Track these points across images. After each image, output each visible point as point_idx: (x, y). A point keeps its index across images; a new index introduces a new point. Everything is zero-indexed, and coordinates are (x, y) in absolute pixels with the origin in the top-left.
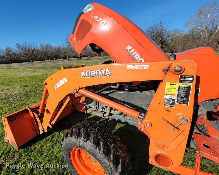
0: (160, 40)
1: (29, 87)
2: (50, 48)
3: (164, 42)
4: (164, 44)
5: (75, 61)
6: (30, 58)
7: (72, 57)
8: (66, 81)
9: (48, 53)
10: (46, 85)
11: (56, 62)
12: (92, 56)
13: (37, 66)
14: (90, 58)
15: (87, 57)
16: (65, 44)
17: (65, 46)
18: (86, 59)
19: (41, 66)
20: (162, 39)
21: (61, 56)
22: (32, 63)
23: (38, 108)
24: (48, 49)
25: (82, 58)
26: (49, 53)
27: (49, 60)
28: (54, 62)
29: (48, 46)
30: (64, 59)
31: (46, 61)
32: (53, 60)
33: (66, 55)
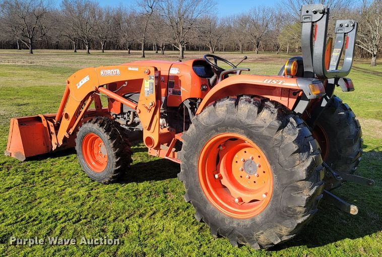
1: (30, 108)
2: (93, 13)
5: (166, 60)
6: (26, 36)
8: (88, 79)
9: (84, 27)
10: (69, 83)
11: (108, 58)
13: (47, 64)
16: (139, 5)
19: (59, 65)
22: (32, 53)
23: (54, 117)
24: (86, 14)
26: (88, 26)
27: (85, 48)
28: (100, 57)
29: (86, 6)
30: (133, 49)
31: (76, 52)
32: (98, 51)
33: (140, 40)
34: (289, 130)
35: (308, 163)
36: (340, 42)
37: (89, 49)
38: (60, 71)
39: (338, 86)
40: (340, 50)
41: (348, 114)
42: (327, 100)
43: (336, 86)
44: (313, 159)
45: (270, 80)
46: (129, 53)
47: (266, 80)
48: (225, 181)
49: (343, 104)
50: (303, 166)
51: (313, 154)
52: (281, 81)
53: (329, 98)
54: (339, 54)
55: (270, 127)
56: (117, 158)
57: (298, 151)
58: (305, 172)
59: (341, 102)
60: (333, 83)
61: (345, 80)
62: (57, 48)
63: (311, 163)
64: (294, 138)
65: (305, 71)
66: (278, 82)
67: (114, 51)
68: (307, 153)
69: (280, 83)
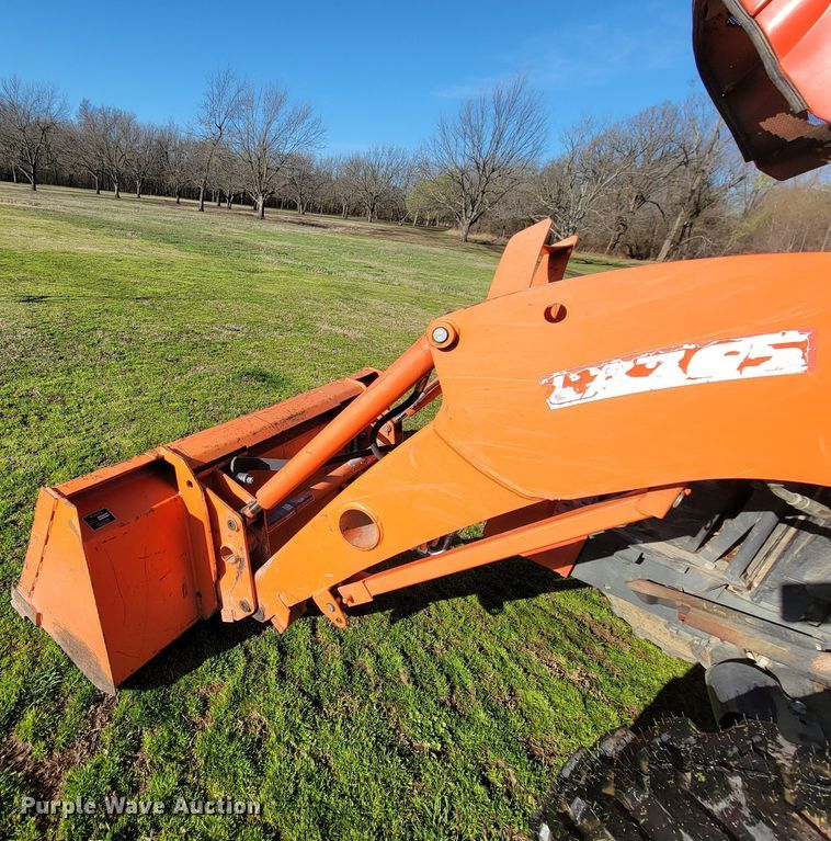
0: (693, 191)
2: (126, 131)
3: (711, 202)
4: (706, 213)
5: (236, 219)
6: (26, 161)
7: (222, 198)
11: (146, 206)
12: (315, 210)
13: (61, 209)
14: (304, 218)
15: (290, 208)
16: (201, 122)
17: (201, 132)
18: (290, 218)
20: (706, 184)
21: (172, 181)
22: (35, 189)
24: (115, 134)
25: (271, 212)
26: (119, 154)
27: (112, 190)
29: (116, 118)
30: (184, 197)
31: (98, 193)
32: (130, 195)
33: (198, 183)
37: (118, 190)
38: (88, 223)
46: (178, 202)
62: (70, 186)
67: (154, 197)
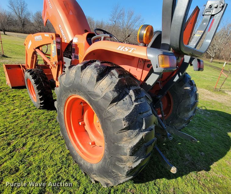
8: (31, 43)
10: (25, 45)
34: (125, 104)
35: (136, 141)
36: (205, 24)
39: (191, 65)
40: (203, 31)
41: (193, 89)
42: (179, 76)
43: (189, 65)
44: (143, 137)
45: (123, 47)
47: (120, 47)
48: (87, 127)
49: (191, 81)
50: (130, 143)
51: (144, 130)
52: (133, 49)
53: (181, 74)
54: (201, 35)
55: (105, 98)
56: (40, 96)
57: (128, 128)
58: (129, 150)
59: (189, 79)
60: (188, 62)
61: (199, 61)
63: (140, 141)
64: (127, 113)
65: (162, 43)
66: (129, 50)
68: (137, 130)
69: (130, 51)
